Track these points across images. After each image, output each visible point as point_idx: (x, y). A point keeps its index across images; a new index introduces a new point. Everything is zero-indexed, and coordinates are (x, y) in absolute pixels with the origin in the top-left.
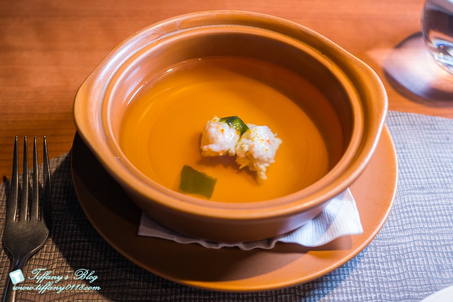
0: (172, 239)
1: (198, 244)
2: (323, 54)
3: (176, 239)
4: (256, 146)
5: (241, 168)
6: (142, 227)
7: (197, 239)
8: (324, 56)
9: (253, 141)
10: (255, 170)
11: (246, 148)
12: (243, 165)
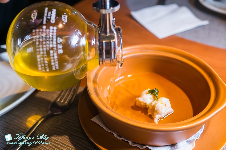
0: (103, 127)
1: (112, 133)
2: (210, 77)
3: (105, 128)
4: (158, 104)
5: (148, 114)
6: (94, 118)
7: (113, 132)
8: (210, 78)
9: (158, 102)
10: (153, 117)
11: (153, 104)
12: (150, 113)
